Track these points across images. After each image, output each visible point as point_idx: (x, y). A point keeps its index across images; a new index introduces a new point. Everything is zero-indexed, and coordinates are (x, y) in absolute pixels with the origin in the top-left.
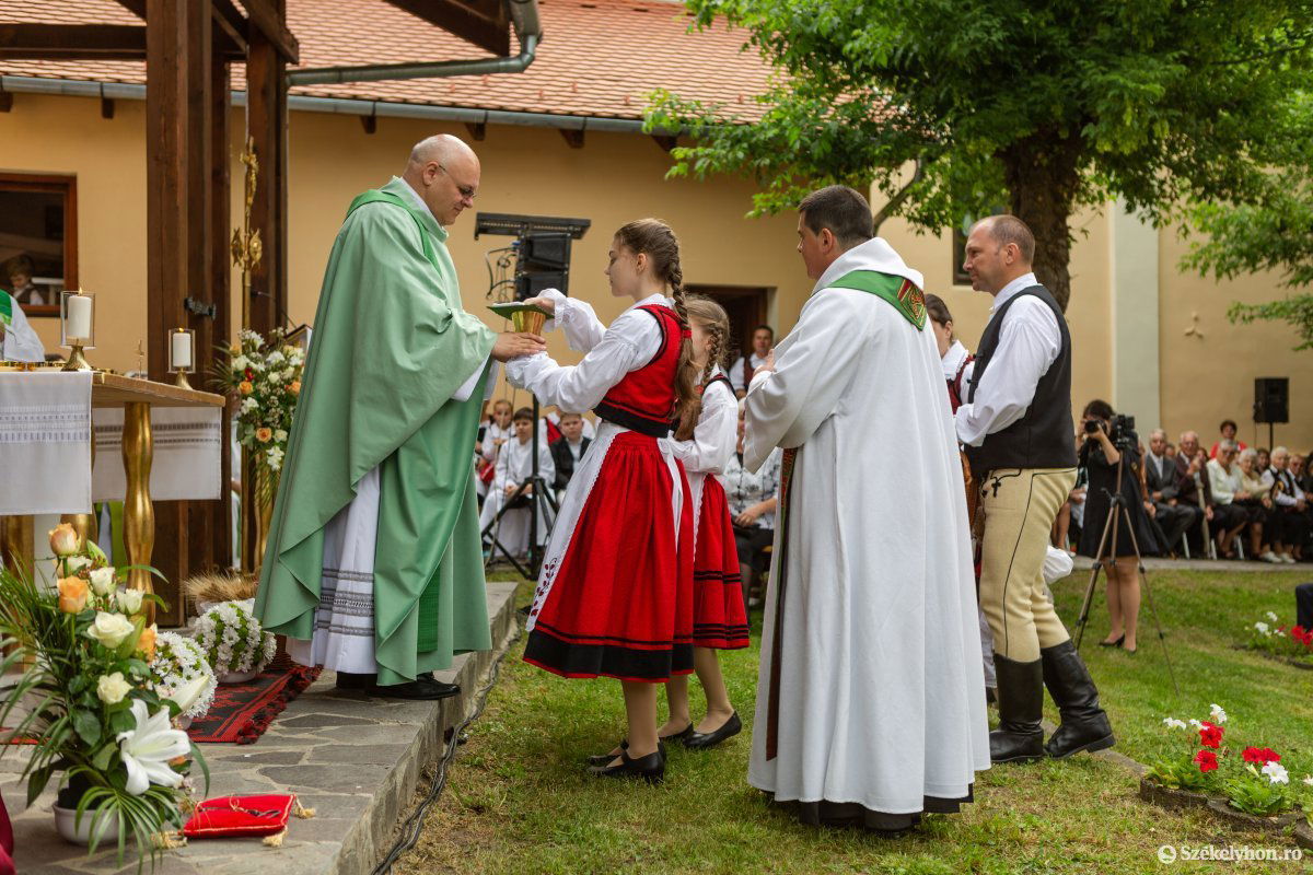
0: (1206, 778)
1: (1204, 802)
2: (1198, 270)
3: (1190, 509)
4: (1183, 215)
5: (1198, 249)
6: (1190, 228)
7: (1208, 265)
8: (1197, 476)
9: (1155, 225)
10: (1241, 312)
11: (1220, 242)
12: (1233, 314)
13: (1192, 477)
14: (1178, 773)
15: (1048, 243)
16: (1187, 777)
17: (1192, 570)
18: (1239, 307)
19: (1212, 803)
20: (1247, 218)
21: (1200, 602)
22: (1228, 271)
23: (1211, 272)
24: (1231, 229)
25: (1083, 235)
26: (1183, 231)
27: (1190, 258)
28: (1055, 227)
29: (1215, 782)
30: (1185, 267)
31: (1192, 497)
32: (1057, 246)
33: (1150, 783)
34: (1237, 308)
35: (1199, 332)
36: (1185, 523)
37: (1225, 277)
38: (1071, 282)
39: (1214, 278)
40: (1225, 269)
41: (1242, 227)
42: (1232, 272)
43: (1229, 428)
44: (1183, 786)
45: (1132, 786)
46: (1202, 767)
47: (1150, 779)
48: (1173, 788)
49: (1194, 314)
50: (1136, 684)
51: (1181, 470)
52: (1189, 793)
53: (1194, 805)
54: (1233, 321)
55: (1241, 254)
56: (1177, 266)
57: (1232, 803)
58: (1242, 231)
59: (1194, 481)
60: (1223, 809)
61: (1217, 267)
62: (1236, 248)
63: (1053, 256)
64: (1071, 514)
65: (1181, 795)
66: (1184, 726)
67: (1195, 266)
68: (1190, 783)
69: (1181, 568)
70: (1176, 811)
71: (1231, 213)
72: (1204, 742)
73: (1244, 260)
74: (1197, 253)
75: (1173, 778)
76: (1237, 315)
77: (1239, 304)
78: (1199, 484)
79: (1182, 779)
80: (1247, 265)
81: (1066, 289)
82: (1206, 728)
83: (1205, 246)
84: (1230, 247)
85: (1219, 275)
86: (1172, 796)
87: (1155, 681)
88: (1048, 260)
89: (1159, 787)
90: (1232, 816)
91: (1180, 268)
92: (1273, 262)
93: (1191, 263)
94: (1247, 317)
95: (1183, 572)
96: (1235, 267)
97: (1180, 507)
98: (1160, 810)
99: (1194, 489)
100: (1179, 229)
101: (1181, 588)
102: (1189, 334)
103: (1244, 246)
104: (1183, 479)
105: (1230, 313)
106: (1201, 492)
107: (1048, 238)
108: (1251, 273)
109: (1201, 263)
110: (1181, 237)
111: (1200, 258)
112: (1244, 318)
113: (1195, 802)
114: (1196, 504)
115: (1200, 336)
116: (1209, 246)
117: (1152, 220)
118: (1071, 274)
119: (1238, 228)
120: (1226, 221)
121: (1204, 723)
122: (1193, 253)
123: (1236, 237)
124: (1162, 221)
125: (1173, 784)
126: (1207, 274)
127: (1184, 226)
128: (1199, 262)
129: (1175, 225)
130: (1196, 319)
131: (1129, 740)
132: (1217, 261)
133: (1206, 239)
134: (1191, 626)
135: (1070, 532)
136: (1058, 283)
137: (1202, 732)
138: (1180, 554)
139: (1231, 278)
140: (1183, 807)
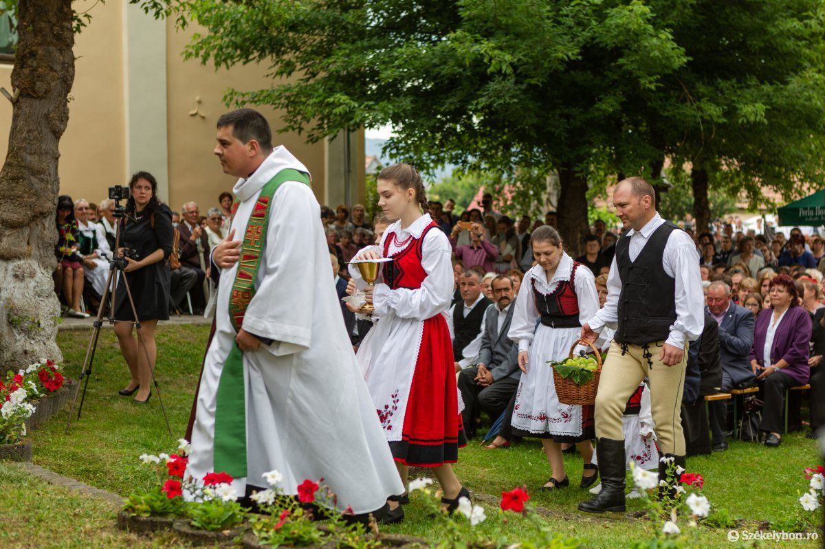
0: (173, 503)
1: (170, 525)
2: (200, 59)
3: (192, 271)
4: (181, 8)
5: (200, 40)
6: (188, 20)
7: (209, 55)
8: (198, 241)
9: (157, 14)
10: (235, 98)
11: (219, 35)
12: (228, 98)
13: (194, 242)
14: (149, 503)
15: (54, 25)
16: (157, 505)
17: (193, 324)
18: (233, 93)
19: (177, 525)
20: (239, 15)
21: (199, 352)
22: (225, 60)
23: (211, 61)
24: (227, 24)
25: (86, 18)
26: (181, 22)
27: (193, 47)
28: (60, 10)
29: (180, 507)
30: (189, 55)
31: (194, 260)
32: (62, 27)
33: (126, 514)
34: (231, 94)
35: (203, 114)
36: (188, 283)
37: (223, 66)
38: (76, 63)
39: (214, 68)
40: (223, 59)
41: (236, 24)
42: (229, 62)
43: (227, 198)
44: (154, 513)
45: (112, 518)
46: (169, 495)
47: (126, 510)
48: (145, 516)
49: (198, 98)
50: (136, 428)
51: (185, 237)
52: (158, 519)
53: (162, 529)
54: (228, 105)
55: (236, 47)
56: (182, 54)
57: (193, 523)
58: (235, 26)
59: (196, 245)
60: (186, 529)
61: (216, 56)
62: (231, 41)
63: (58, 37)
64: (85, 278)
65: (152, 521)
66: (158, 461)
67: (197, 55)
68: (160, 510)
69: (183, 323)
70: (147, 535)
71: (226, 10)
72: (170, 473)
73: (239, 52)
74: (198, 43)
75: (145, 507)
76: (231, 99)
77: (233, 90)
78: (200, 248)
79: (152, 507)
80: (241, 56)
81: (71, 69)
82: (173, 460)
83: (205, 37)
84: (227, 39)
85: (218, 64)
86: (145, 522)
87: (153, 425)
88: (54, 41)
89: (133, 517)
90: (193, 535)
91: (184, 56)
92: (261, 57)
93: (194, 53)
94: (239, 102)
95: (184, 327)
96: (232, 57)
97: (184, 269)
98: (133, 536)
99: (196, 252)
100: (178, 20)
101: (182, 340)
102: (193, 115)
103: (238, 40)
104: (187, 245)
105: (225, 98)
106: (202, 255)
107: (54, 20)
108: (245, 63)
109: (202, 53)
110: (180, 28)
111: (202, 48)
112: (237, 103)
113: (162, 526)
114: (199, 266)
115: (203, 117)
116: (210, 37)
117: (154, 10)
118: (76, 56)
119: (233, 24)
120: (222, 17)
121: (172, 457)
122: (195, 43)
123: (230, 32)
124: (163, 12)
125: (145, 512)
126: (207, 63)
127: (182, 18)
128: (200, 51)
129: (174, 16)
130: (200, 102)
131: (121, 478)
132: (215, 51)
133: (205, 31)
134: (189, 374)
135: (84, 293)
136: (63, 63)
137: (170, 464)
138: (185, 311)
139: (228, 68)
140: (153, 531)
